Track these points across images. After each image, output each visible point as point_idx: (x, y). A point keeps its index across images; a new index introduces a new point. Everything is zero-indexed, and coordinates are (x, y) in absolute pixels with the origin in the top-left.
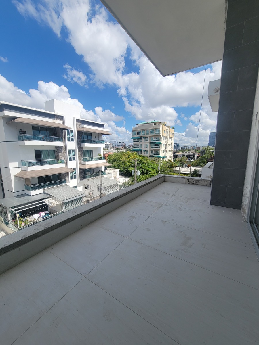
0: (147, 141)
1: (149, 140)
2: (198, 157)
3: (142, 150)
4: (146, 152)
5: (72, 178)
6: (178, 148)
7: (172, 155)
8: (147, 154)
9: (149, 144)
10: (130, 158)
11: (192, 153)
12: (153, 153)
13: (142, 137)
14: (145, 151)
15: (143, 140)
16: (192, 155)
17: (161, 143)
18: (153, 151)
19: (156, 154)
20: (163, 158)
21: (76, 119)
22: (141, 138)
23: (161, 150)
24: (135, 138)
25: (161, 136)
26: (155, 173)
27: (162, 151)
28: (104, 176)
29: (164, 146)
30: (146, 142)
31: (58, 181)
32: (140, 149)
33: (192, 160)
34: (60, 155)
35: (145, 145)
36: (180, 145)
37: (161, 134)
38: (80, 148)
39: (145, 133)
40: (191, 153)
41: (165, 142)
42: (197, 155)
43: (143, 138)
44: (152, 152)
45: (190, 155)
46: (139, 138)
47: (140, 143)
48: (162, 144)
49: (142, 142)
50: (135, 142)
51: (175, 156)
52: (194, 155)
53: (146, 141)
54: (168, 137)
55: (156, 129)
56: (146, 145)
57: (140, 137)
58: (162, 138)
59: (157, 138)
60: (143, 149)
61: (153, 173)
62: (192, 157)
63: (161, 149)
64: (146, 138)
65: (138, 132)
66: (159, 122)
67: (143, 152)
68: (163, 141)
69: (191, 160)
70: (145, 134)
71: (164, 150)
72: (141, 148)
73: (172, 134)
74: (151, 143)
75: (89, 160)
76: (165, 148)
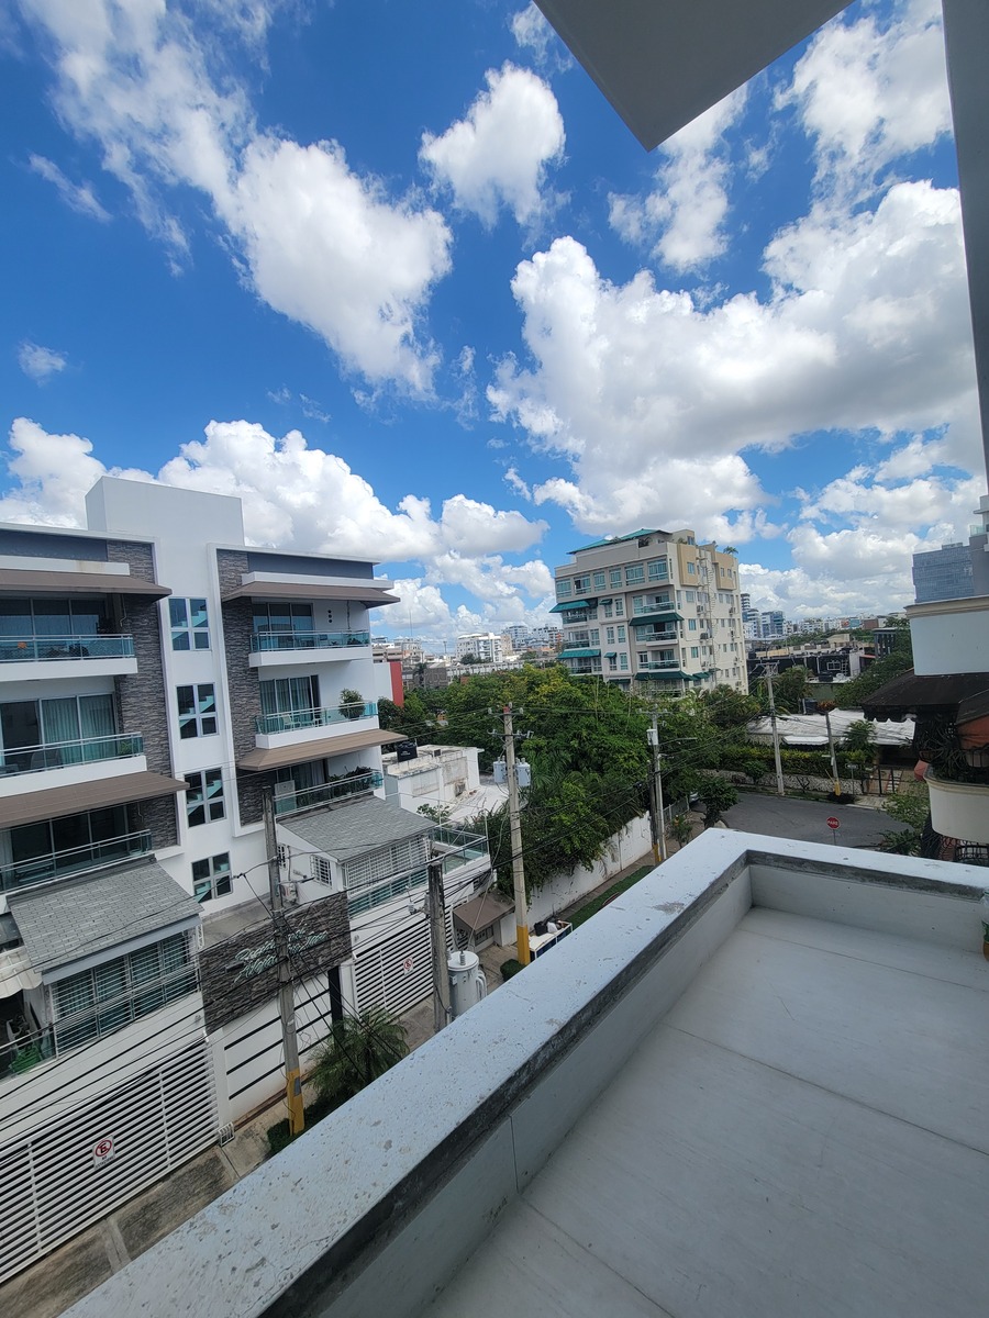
0: (618, 614)
1: (624, 609)
2: (865, 662)
3: (603, 655)
4: (618, 659)
5: (196, 818)
6: (780, 631)
7: (743, 663)
8: (626, 667)
9: (626, 625)
10: (538, 693)
11: (835, 644)
12: (650, 661)
13: (596, 599)
14: (613, 658)
15: (601, 611)
16: (834, 658)
17: (675, 619)
18: (649, 655)
19: (664, 667)
20: (697, 678)
21: (218, 550)
22: (593, 603)
23: (681, 647)
24: (567, 607)
25: (677, 587)
26: (641, 758)
27: (689, 652)
28: (372, 793)
29: (693, 627)
30: (615, 618)
31: (127, 837)
32: (591, 648)
33: (839, 679)
34: (133, 717)
35: (611, 633)
36: (787, 617)
37: (674, 581)
38: (244, 675)
39: (608, 582)
40: (832, 646)
41: (699, 609)
42: (862, 653)
43: (600, 602)
44: (643, 658)
45: (826, 659)
46: (584, 604)
47: (592, 624)
48: (686, 623)
49: (599, 621)
50: (569, 622)
51: (755, 668)
52: (847, 657)
53: (614, 614)
54: (712, 589)
55: (649, 561)
56: (615, 630)
57: (587, 600)
58: (683, 594)
59: (658, 600)
60: (605, 648)
61: (632, 757)
62: (837, 667)
63: (682, 643)
64: (614, 603)
65: (578, 584)
66: (659, 532)
67: (605, 663)
68: (686, 609)
69: (836, 680)
70: (608, 587)
71: (697, 644)
72: (598, 643)
73: (726, 573)
74: (636, 623)
75: (288, 727)
76: (704, 637)
